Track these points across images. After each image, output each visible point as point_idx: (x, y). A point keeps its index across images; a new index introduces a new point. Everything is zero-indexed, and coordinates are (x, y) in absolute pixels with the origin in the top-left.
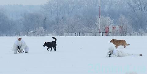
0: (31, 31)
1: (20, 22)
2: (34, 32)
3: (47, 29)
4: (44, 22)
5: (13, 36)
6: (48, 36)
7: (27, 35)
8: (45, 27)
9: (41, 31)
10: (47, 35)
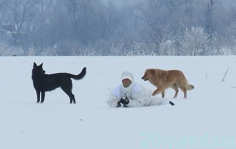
0: (167, 39)
1: (135, 12)
2: (177, 44)
3: (216, 33)
4: (208, 12)
5: (114, 55)
6: (219, 53)
7: (158, 53)
8: (209, 27)
9: (198, 39)
10: (215, 51)
